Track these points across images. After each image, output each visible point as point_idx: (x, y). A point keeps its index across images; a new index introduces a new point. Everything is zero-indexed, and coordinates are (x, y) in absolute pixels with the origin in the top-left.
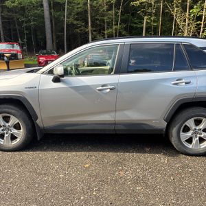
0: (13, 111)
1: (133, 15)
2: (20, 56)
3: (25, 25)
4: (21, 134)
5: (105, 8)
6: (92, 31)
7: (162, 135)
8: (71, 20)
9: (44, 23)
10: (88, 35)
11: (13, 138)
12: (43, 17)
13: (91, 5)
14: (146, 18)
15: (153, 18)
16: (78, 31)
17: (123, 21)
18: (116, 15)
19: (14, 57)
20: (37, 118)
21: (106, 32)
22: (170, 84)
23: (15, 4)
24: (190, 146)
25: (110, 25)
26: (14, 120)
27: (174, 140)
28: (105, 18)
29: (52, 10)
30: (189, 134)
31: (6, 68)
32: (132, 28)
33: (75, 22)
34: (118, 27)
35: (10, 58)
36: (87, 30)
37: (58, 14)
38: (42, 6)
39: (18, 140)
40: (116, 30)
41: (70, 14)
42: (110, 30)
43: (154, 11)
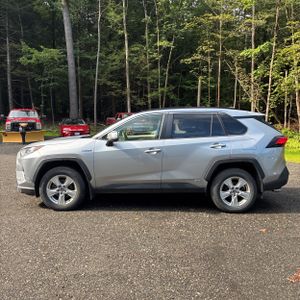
0: (69, 172)
1: (184, 74)
2: (39, 125)
3: (42, 86)
4: (74, 194)
5: (147, 66)
6: (131, 94)
7: (204, 193)
8: (103, 80)
9: (67, 83)
10: (126, 100)
11: (67, 198)
12: (67, 77)
13: (129, 62)
14: (200, 77)
15: (209, 79)
16: (113, 94)
17: (171, 82)
18: (162, 74)
19: (31, 127)
20: (90, 179)
21: (149, 96)
22: (208, 147)
23: (32, 61)
24: (230, 204)
25: (154, 87)
26: (69, 181)
27: (214, 198)
28: (148, 78)
29: (79, 68)
30: (228, 193)
31: (21, 141)
32: (183, 91)
33: (109, 83)
34: (165, 89)
35: (26, 129)
36: (124, 93)
37: (87, 72)
38: (66, 62)
39: (71, 200)
40: (162, 93)
41: (102, 72)
42: (154, 94)
43: (210, 70)
